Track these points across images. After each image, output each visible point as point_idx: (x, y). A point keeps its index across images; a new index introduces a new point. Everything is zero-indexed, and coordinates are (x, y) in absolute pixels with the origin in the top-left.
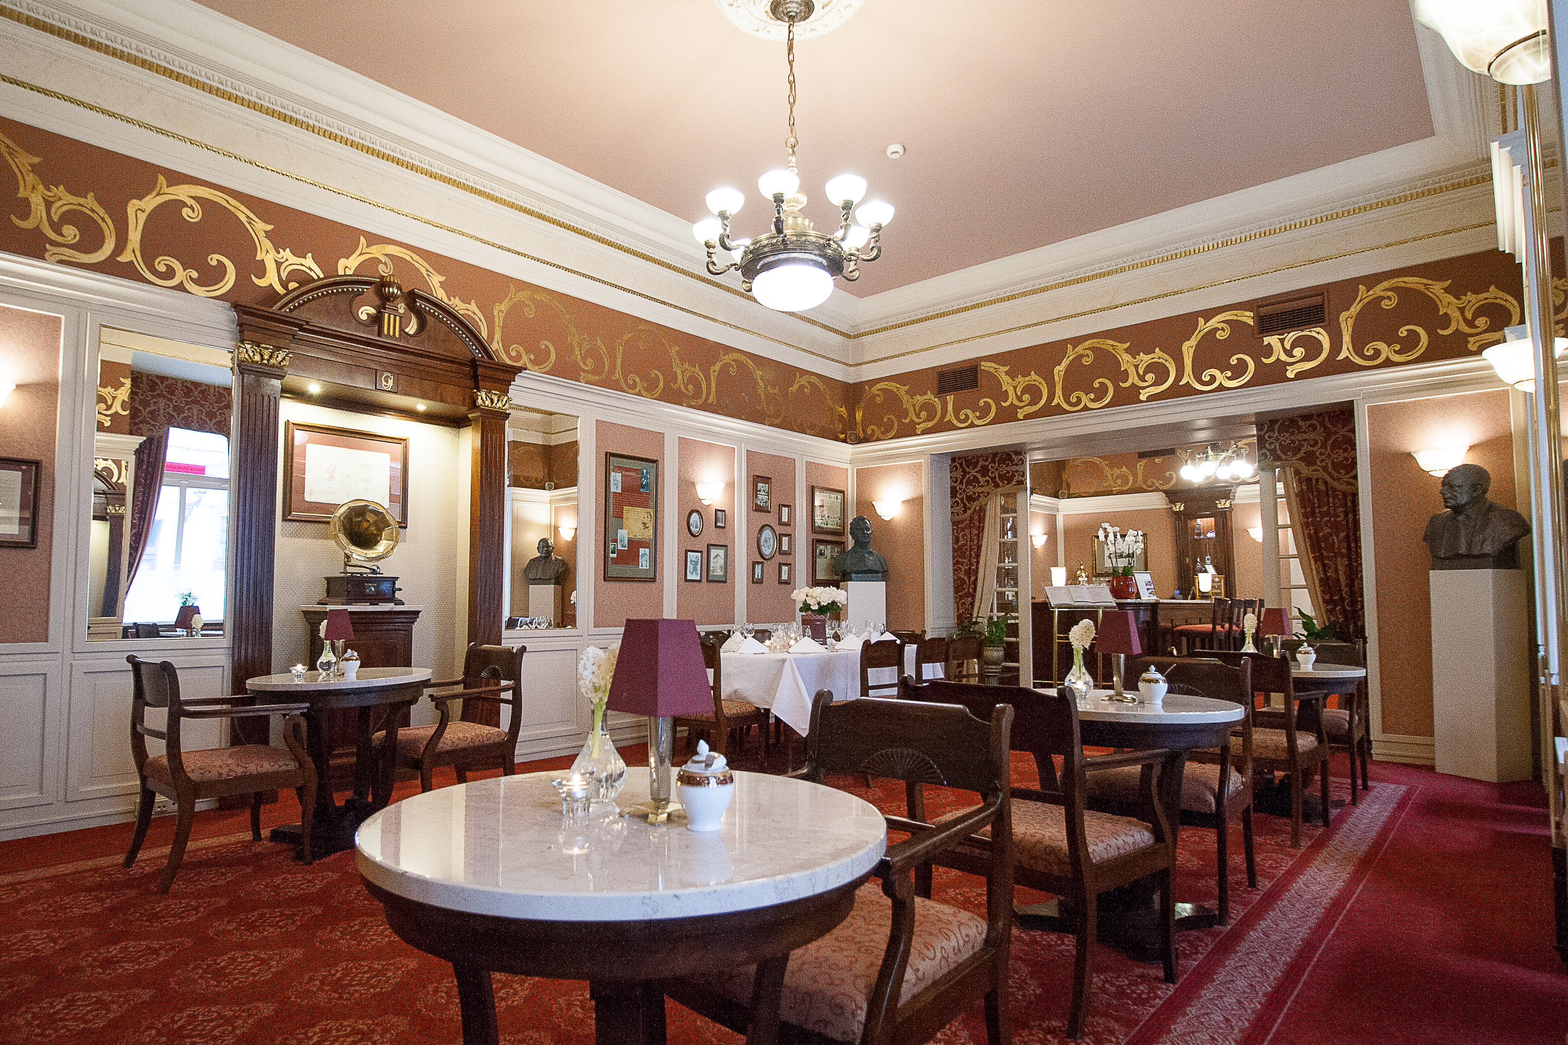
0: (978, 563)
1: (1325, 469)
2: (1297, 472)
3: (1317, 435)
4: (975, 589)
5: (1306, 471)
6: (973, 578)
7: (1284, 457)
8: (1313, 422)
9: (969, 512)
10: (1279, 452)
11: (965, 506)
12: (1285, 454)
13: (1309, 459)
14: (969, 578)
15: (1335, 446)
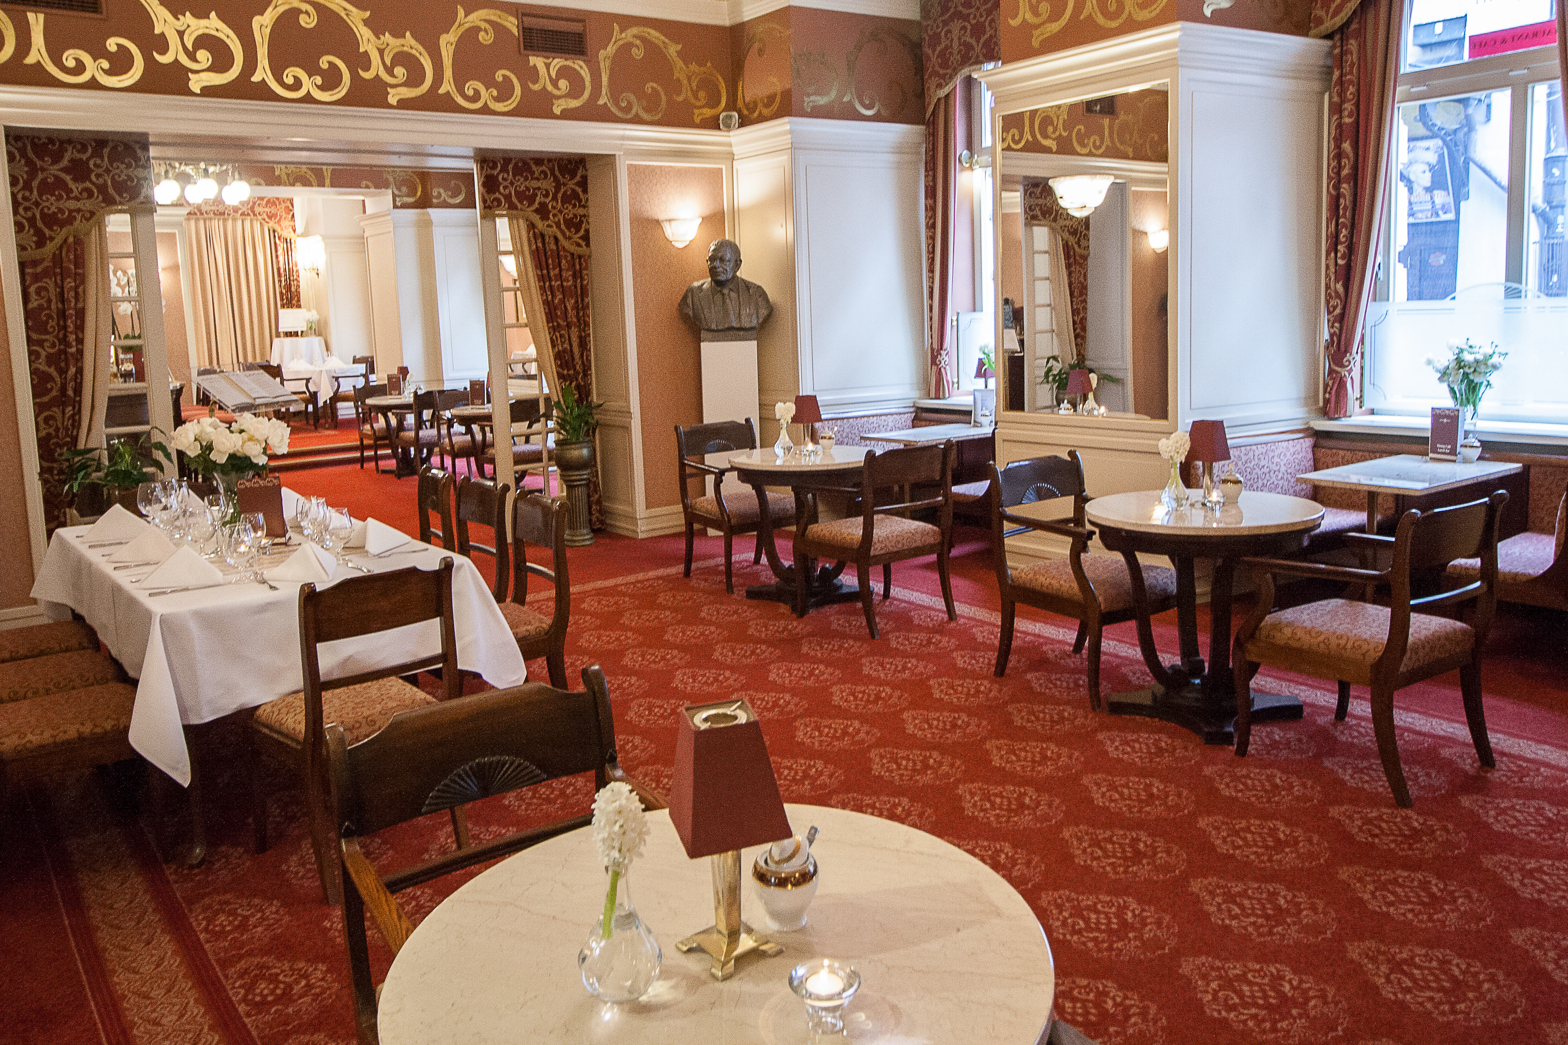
0: (80, 341)
1: (558, 225)
2: (531, 226)
3: (548, 184)
4: (78, 390)
5: (540, 225)
6: (73, 370)
7: (519, 206)
8: (544, 168)
9: (50, 248)
10: (514, 199)
11: (39, 233)
12: (521, 202)
13: (542, 211)
14: (62, 372)
15: (566, 200)
